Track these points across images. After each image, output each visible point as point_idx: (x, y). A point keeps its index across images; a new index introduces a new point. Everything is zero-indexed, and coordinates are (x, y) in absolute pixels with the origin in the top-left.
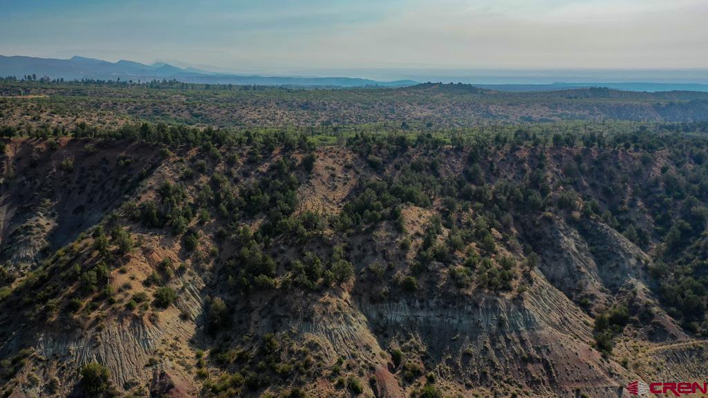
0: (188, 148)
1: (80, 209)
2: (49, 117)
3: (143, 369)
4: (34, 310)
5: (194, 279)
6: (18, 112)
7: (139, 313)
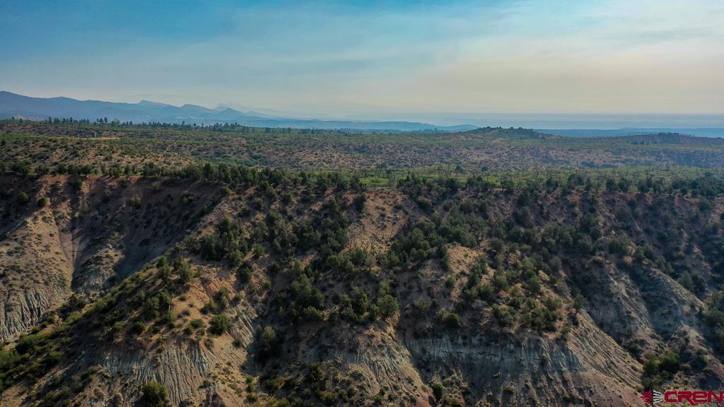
0: (246, 187)
1: (146, 242)
2: (120, 158)
3: (198, 390)
4: (102, 331)
5: (247, 309)
6: (92, 153)
7: (195, 337)
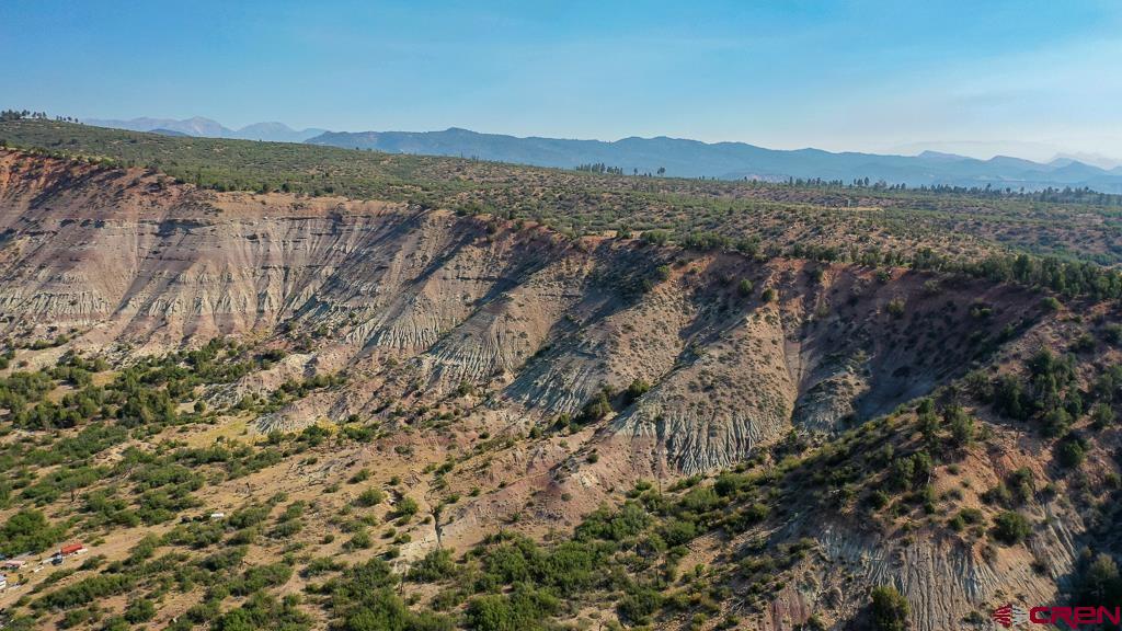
0: (1093, 301)
1: (904, 372)
2: (880, 239)
3: (960, 623)
4: (825, 492)
5: (1067, 514)
6: (841, 229)
7: (966, 538)
